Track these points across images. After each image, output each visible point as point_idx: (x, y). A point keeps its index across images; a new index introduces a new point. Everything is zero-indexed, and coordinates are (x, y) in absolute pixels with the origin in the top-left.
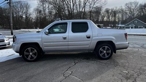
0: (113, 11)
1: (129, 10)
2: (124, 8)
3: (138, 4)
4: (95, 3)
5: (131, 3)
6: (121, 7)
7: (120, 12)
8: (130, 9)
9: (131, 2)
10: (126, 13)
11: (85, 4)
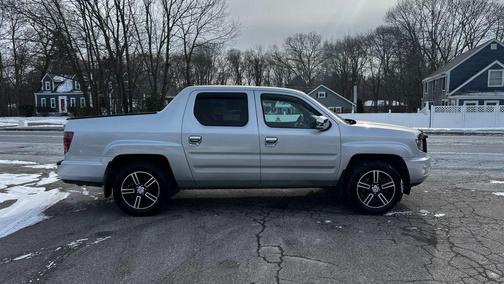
0: (253, 58)
1: (298, 58)
2: (281, 50)
3: (319, 42)
4: (202, 31)
5: (301, 38)
6: (275, 46)
7: (272, 63)
8: (300, 56)
9: (301, 36)
10: (289, 67)
11: (169, 30)
